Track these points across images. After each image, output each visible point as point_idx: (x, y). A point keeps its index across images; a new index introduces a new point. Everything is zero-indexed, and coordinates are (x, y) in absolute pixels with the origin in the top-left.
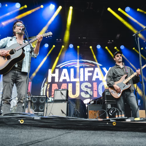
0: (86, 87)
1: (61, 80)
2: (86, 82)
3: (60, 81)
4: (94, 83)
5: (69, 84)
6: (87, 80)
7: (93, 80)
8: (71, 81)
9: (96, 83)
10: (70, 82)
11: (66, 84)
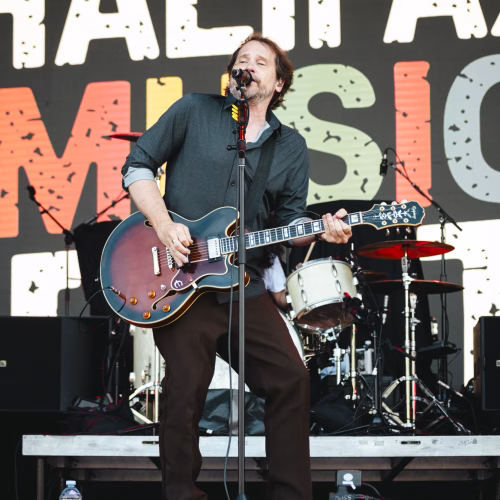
0: (325, 106)
1: (72, 51)
2: (326, 55)
3: (59, 61)
4: (399, 68)
5: (151, 83)
6: (335, 42)
7: (388, 38)
8: (171, 54)
9: (424, 67)
10: (163, 66)
11: (122, 89)
